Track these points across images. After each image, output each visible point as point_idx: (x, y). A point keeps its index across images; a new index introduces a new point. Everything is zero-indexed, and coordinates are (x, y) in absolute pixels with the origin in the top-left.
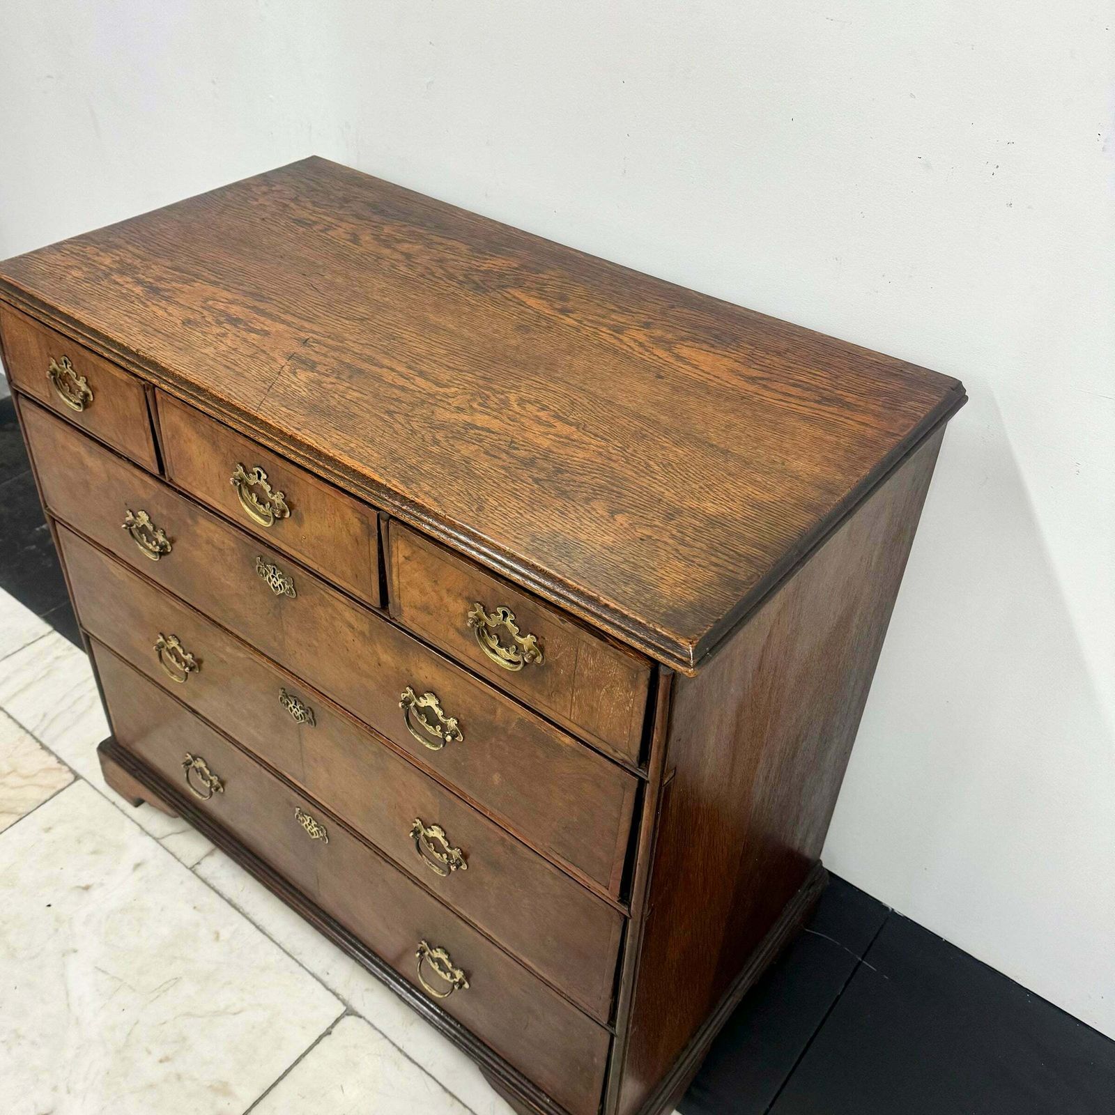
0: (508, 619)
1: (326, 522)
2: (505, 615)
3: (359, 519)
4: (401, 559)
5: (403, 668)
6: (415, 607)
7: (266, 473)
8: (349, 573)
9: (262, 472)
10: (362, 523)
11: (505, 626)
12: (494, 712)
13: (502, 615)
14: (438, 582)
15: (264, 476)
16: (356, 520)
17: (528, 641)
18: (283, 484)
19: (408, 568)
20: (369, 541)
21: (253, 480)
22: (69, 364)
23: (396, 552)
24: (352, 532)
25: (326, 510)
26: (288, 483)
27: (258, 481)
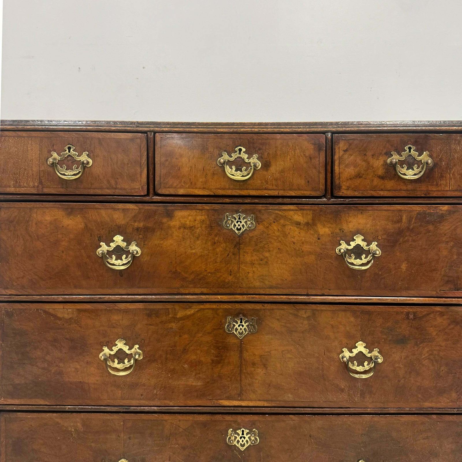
0: (412, 150)
1: (289, 157)
2: (410, 148)
3: (313, 144)
4: (342, 153)
5: (337, 231)
6: (350, 179)
7: (245, 148)
8: (302, 182)
9: (242, 148)
11: (410, 155)
12: (400, 221)
13: (408, 150)
14: (367, 154)
15: (244, 150)
16: (311, 145)
17: (425, 157)
18: (257, 149)
19: (346, 156)
20: (319, 154)
21: (234, 156)
22: (73, 148)
23: (338, 151)
24: (307, 154)
25: (289, 150)
26: (261, 147)
27: (239, 155)
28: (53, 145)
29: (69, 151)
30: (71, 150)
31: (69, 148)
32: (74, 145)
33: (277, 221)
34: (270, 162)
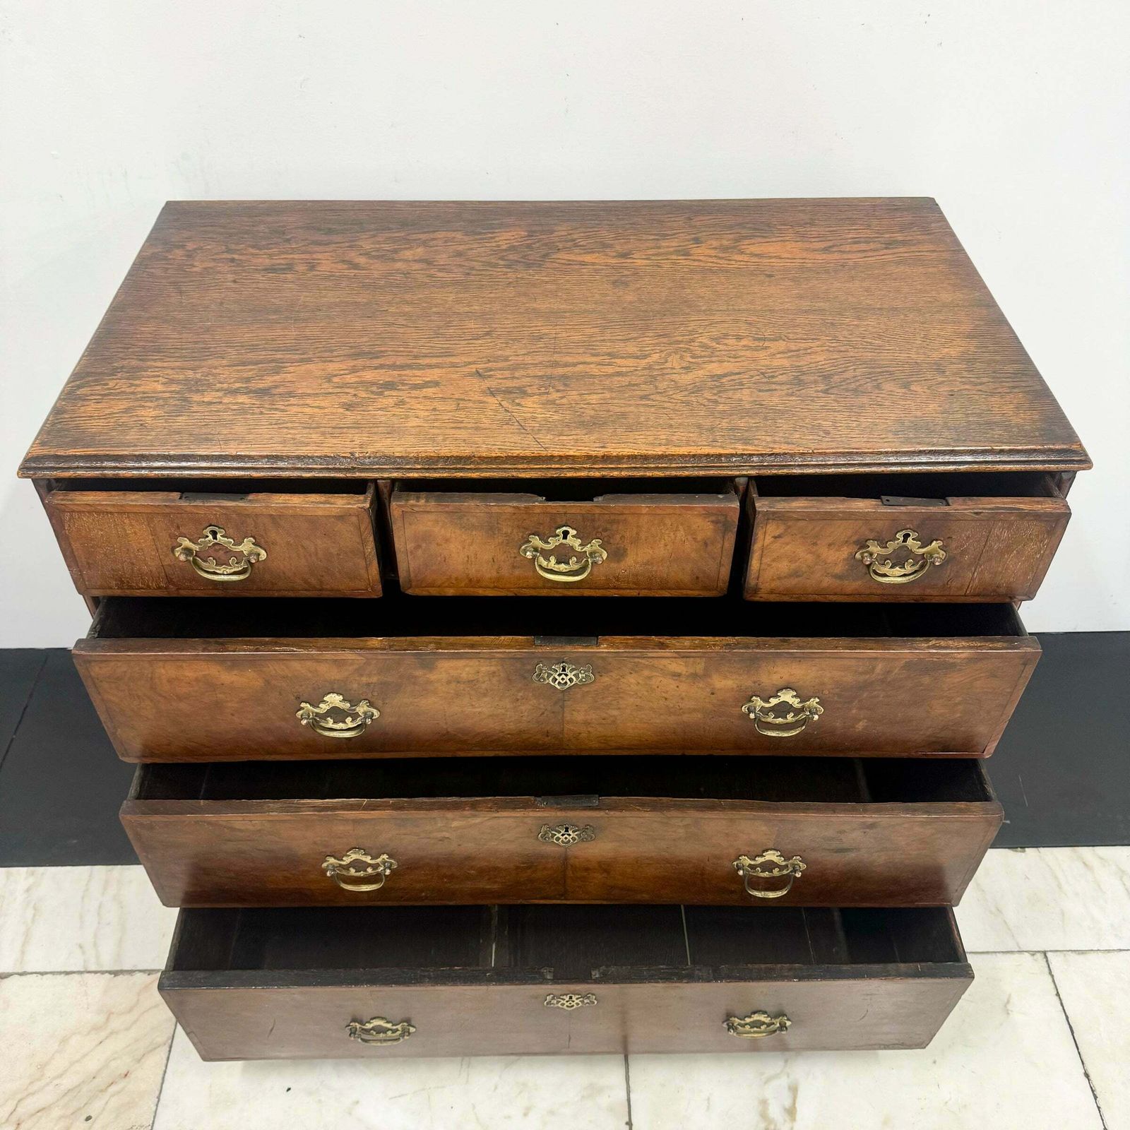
0: (910, 539)
2: (906, 536)
3: (712, 522)
4: (768, 539)
6: (779, 578)
7: (575, 529)
9: (570, 530)
10: (715, 522)
11: (904, 547)
13: (902, 539)
14: (819, 542)
15: (573, 532)
16: (708, 523)
17: (931, 549)
18: (600, 530)
19: (776, 545)
20: (724, 537)
21: (553, 543)
22: (221, 532)
23: (762, 537)
24: (699, 538)
25: (663, 531)
26: (608, 526)
27: (562, 541)
28: (178, 527)
29: (215, 538)
30: (219, 536)
31: (214, 534)
32: (222, 527)
33: (636, 672)
34: (625, 550)
